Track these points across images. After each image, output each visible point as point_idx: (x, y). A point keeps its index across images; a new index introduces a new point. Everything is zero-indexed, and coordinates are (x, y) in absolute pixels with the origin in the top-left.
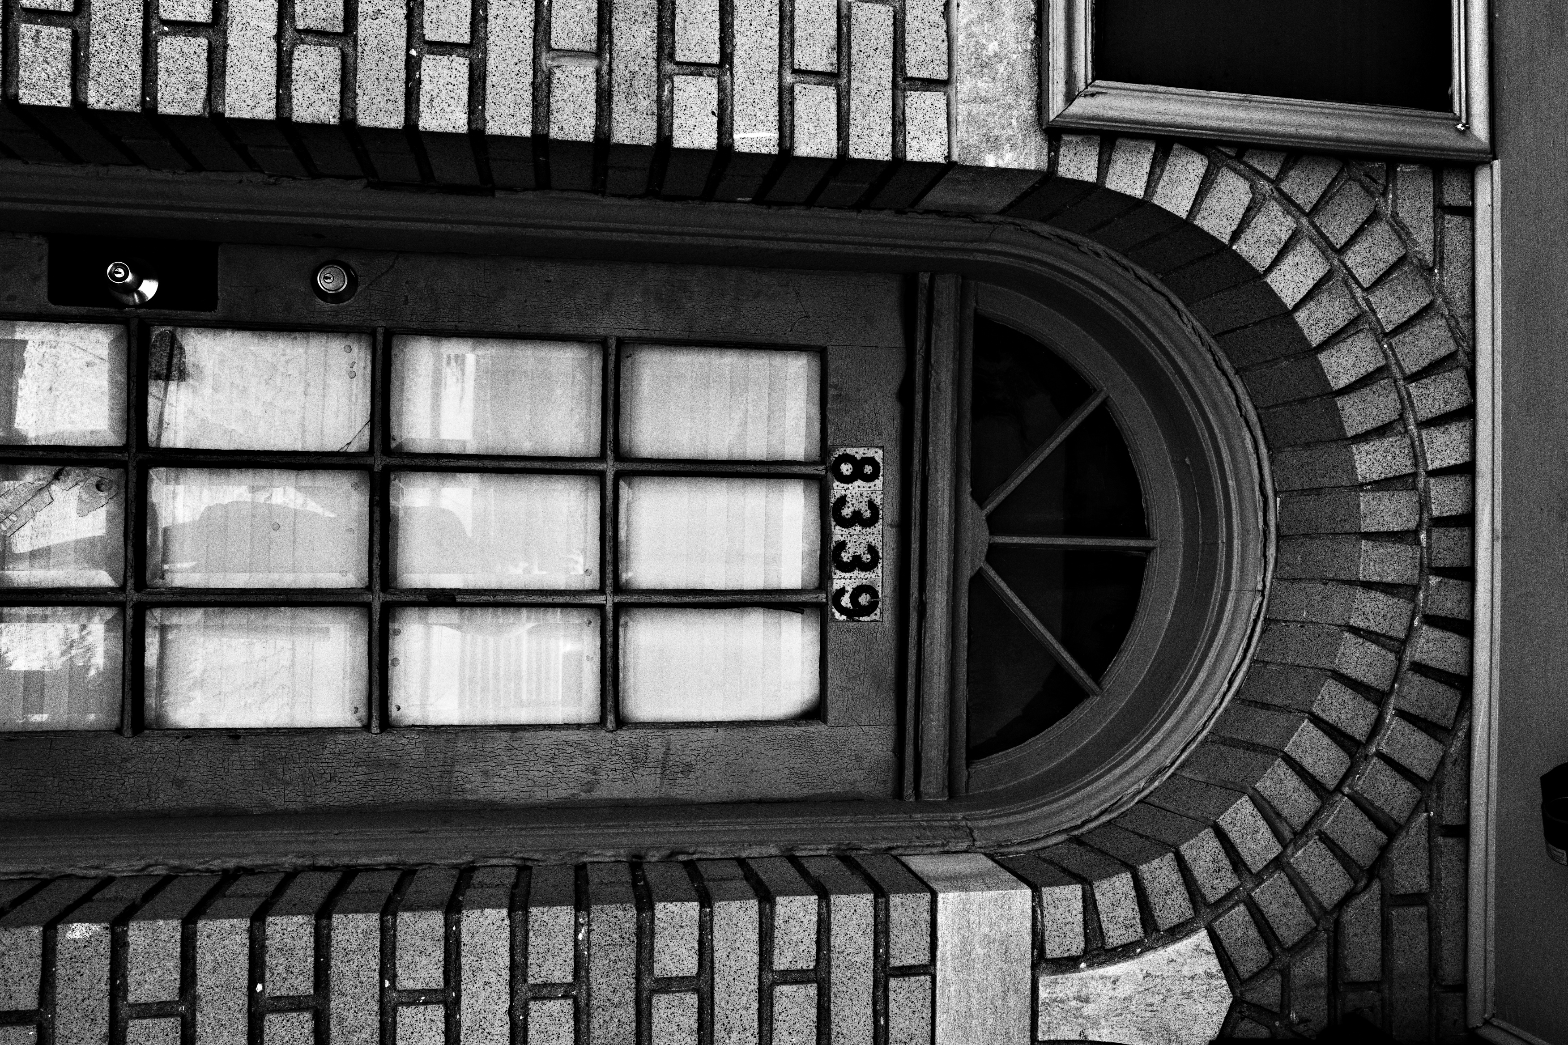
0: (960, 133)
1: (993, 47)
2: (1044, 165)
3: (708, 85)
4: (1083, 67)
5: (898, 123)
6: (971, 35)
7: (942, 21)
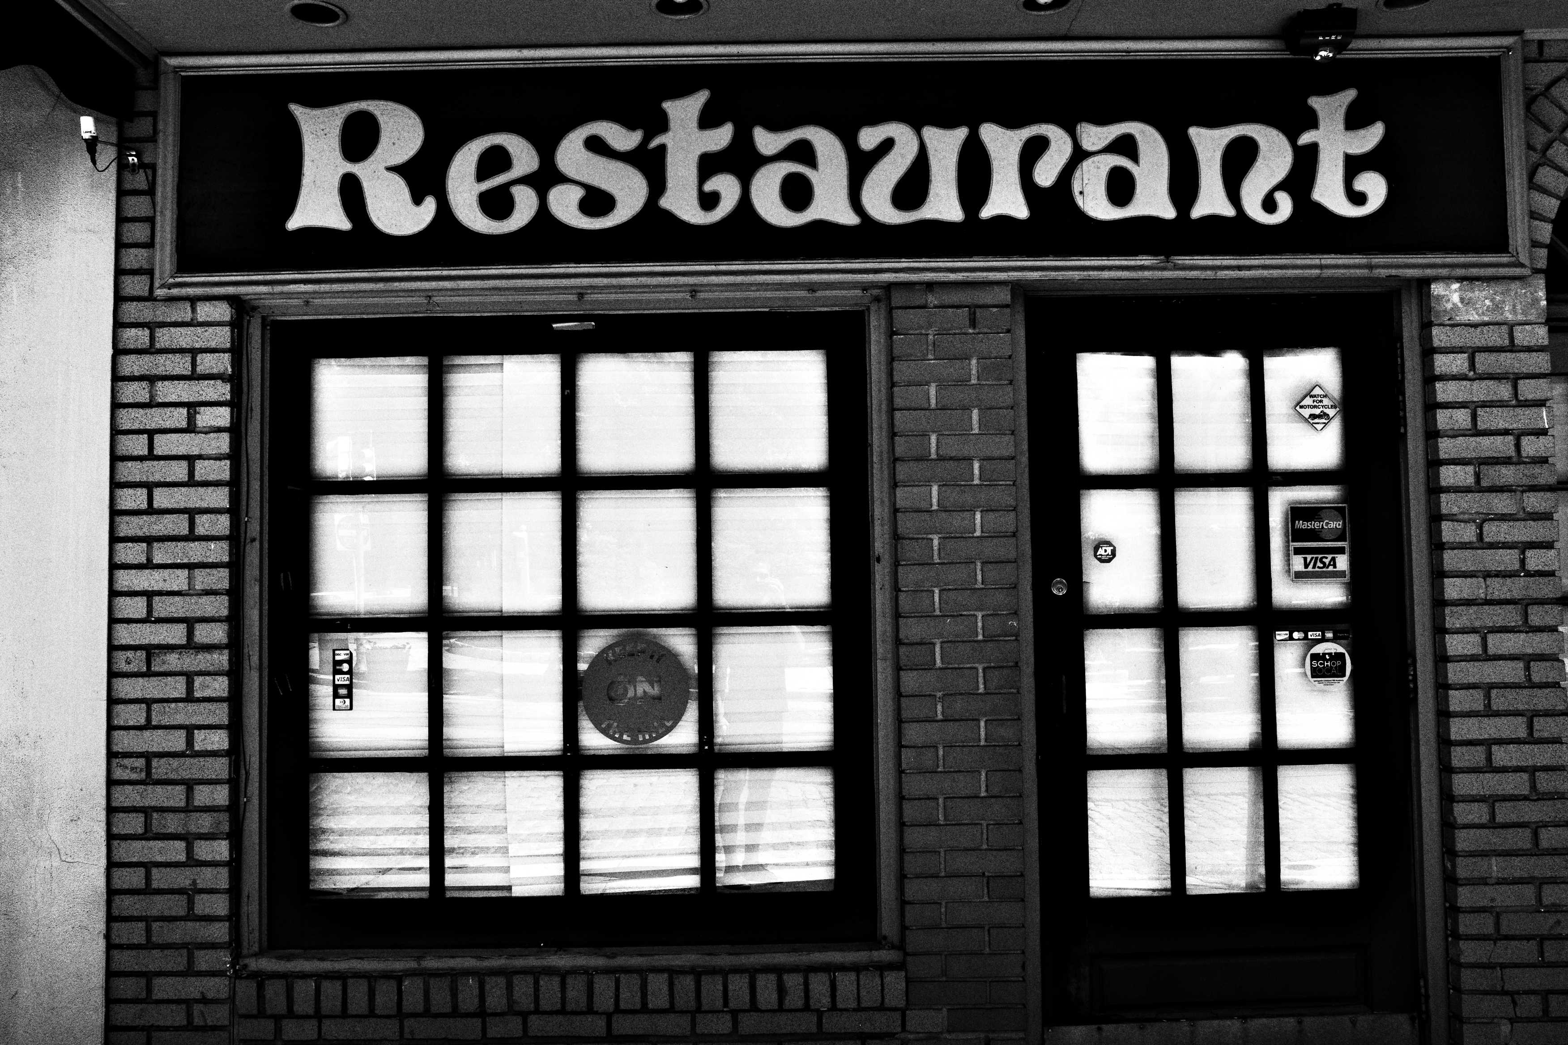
0: (1532, 318)
1: (1487, 302)
2: (1542, 276)
3: (1525, 441)
4: (1505, 259)
5: (1529, 349)
6: (1483, 314)
7: (1479, 329)
